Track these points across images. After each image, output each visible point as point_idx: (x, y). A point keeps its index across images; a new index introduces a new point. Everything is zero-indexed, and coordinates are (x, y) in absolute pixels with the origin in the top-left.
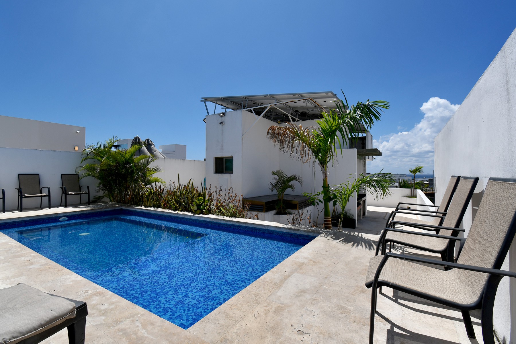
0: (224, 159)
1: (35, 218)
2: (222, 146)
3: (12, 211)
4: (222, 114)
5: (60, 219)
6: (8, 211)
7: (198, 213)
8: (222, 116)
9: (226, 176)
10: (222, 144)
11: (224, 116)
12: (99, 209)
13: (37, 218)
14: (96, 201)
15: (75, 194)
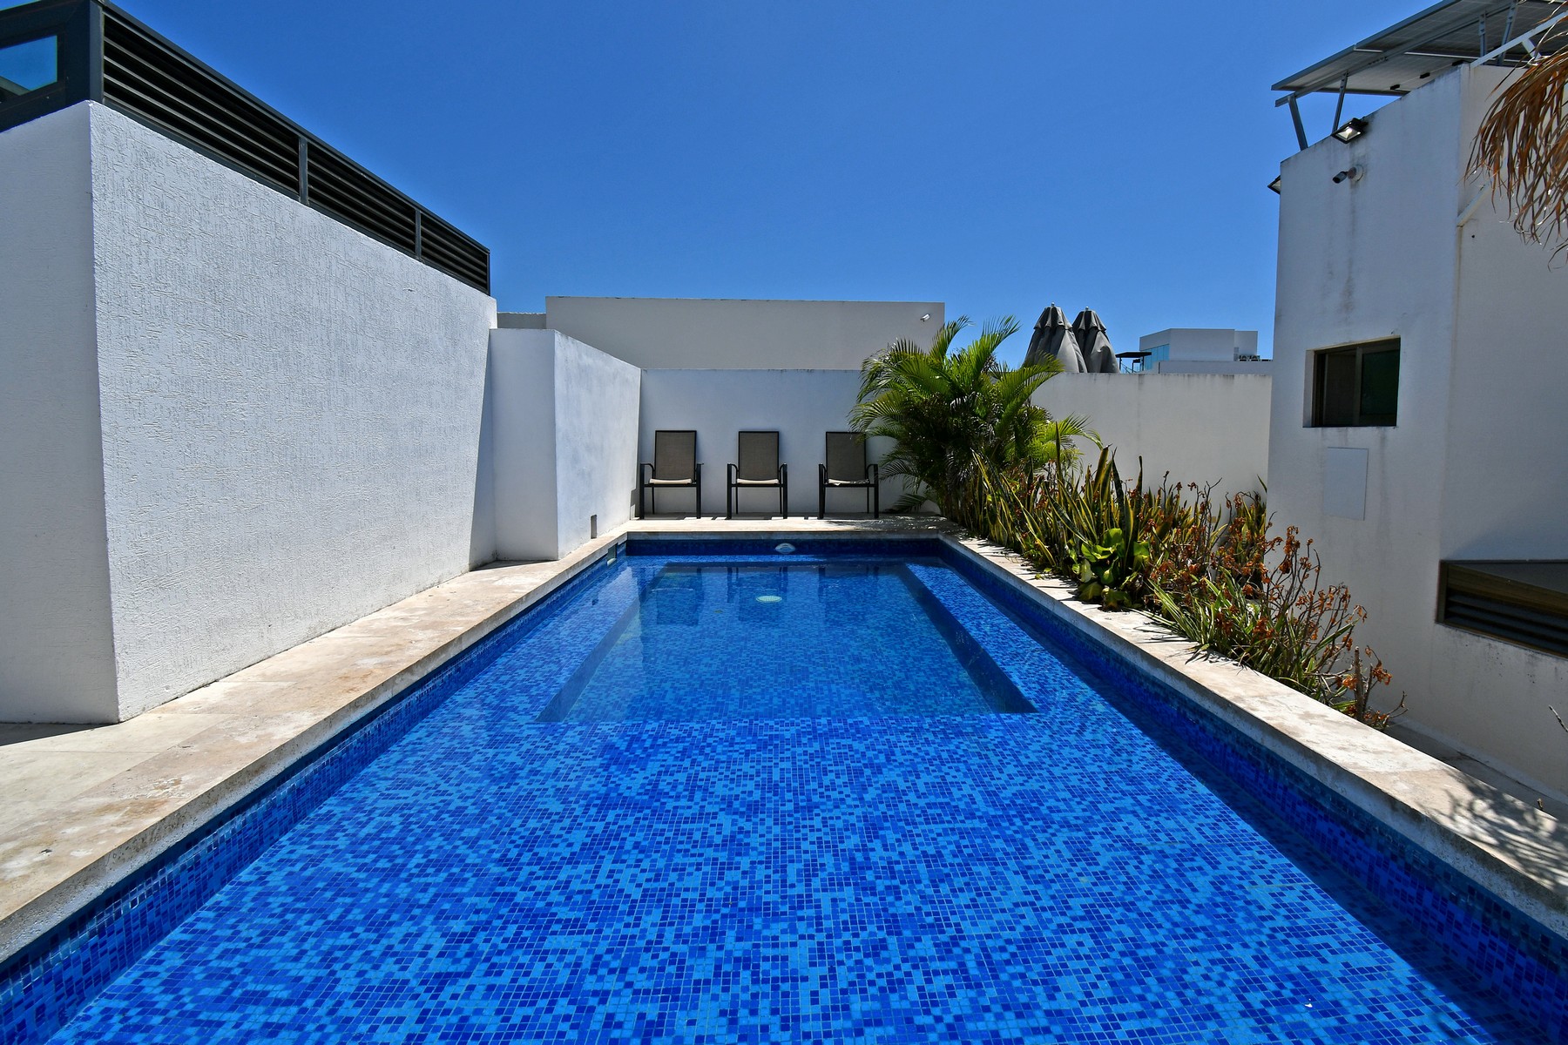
0: (1359, 353)
1: (725, 537)
2: (1349, 292)
3: (714, 515)
4: (1349, 131)
5: (778, 548)
6: (707, 515)
7: (1090, 597)
8: (1352, 141)
9: (1364, 436)
10: (1350, 280)
11: (1363, 133)
12: (872, 532)
13: (729, 537)
14: (907, 507)
15: (841, 485)
